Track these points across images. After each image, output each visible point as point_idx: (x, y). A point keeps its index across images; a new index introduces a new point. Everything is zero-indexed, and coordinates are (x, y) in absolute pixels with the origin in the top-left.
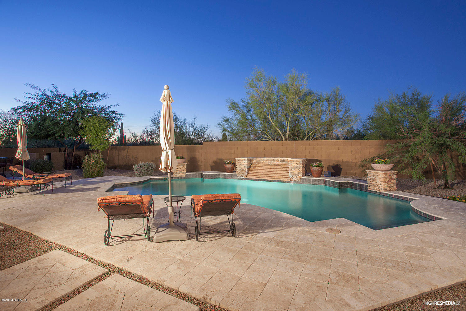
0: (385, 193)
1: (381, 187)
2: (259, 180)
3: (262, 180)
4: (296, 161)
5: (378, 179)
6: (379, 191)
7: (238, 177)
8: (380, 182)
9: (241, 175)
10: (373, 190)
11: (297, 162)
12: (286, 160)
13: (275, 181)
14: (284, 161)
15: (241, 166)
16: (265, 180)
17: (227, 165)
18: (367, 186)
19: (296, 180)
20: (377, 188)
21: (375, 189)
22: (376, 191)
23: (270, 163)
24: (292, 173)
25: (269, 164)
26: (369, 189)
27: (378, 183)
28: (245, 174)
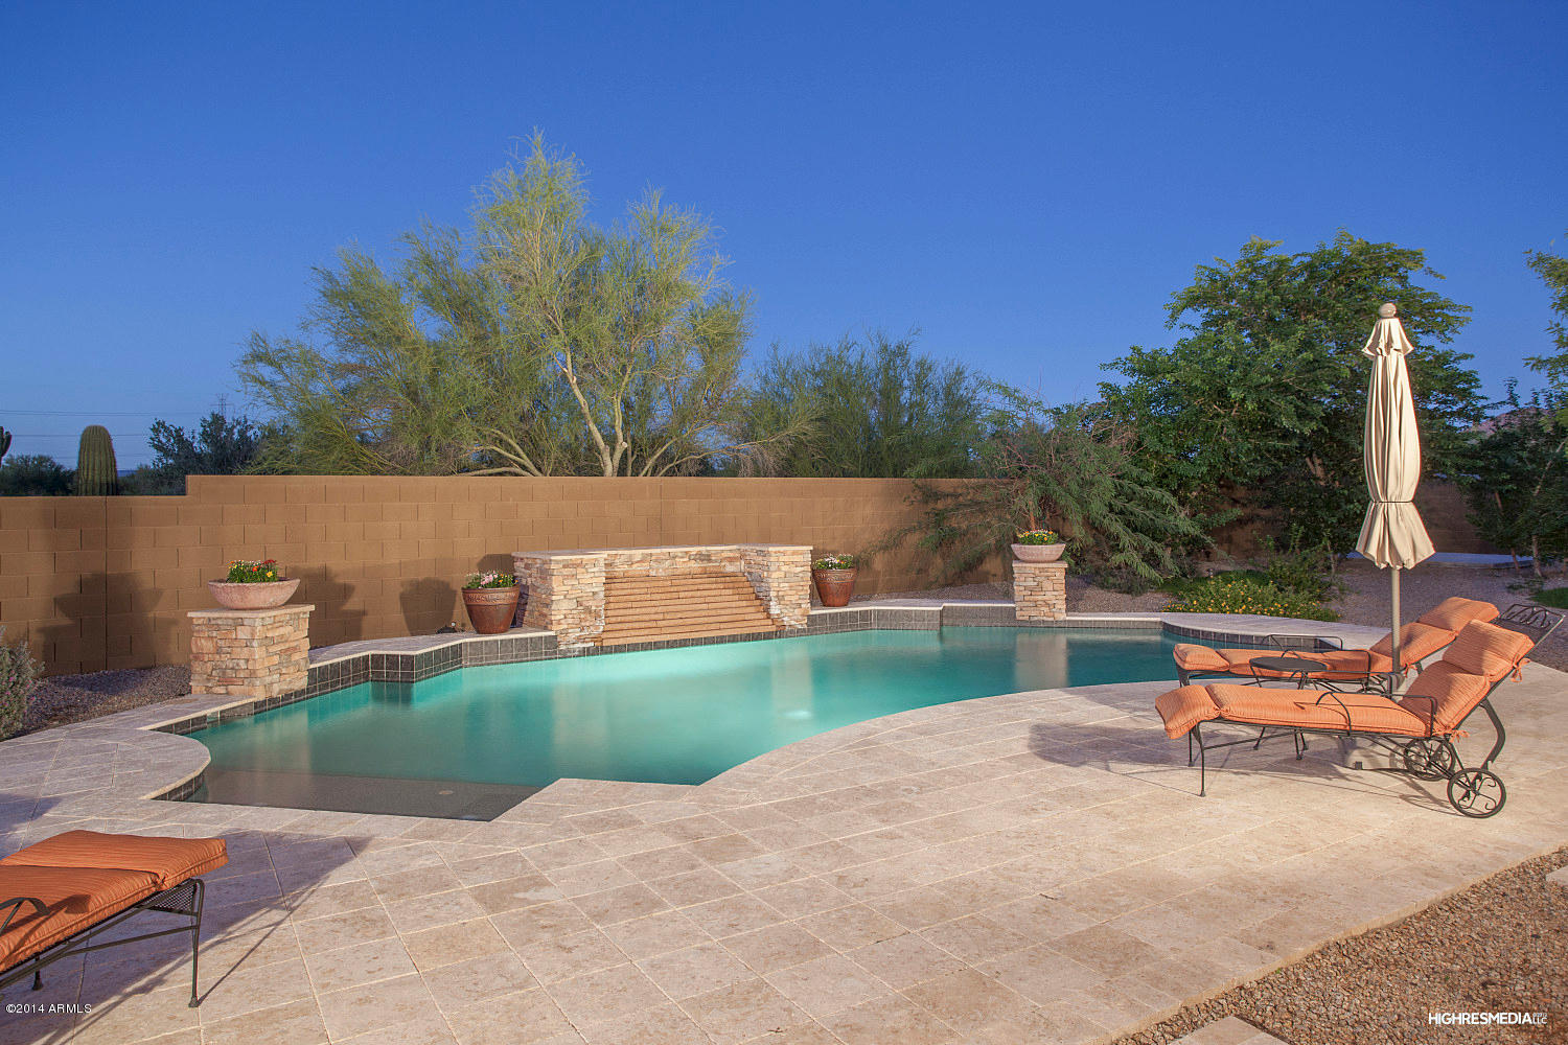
0: (1069, 621)
1: (1057, 606)
2: (657, 646)
3: (670, 645)
4: (794, 553)
5: (1047, 585)
6: (1052, 619)
7: (563, 647)
8: (1055, 593)
9: (575, 633)
10: (1036, 618)
11: (796, 558)
12: (717, 552)
13: (721, 640)
14: (707, 558)
15: (577, 593)
16: (683, 643)
17: (495, 596)
18: (1014, 608)
19: (793, 623)
20: (1046, 609)
21: (1041, 614)
22: (1045, 618)
23: (657, 569)
24: (780, 599)
25: (653, 573)
26: (1021, 618)
27: (1049, 596)
28: (597, 627)
